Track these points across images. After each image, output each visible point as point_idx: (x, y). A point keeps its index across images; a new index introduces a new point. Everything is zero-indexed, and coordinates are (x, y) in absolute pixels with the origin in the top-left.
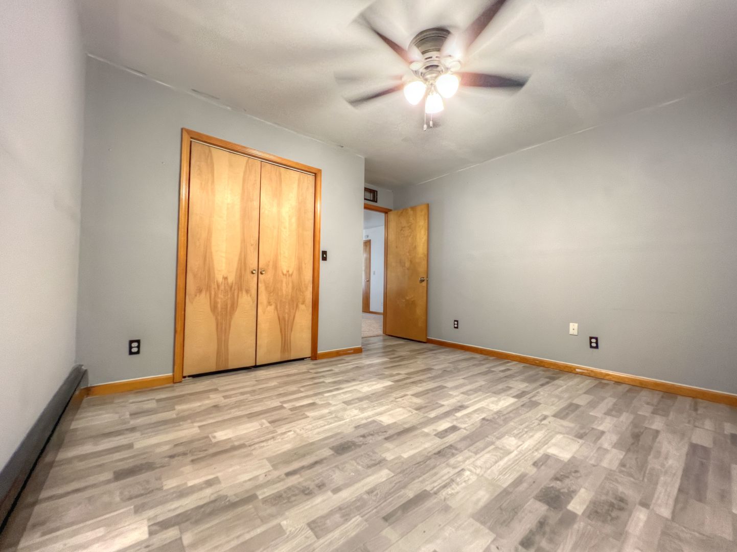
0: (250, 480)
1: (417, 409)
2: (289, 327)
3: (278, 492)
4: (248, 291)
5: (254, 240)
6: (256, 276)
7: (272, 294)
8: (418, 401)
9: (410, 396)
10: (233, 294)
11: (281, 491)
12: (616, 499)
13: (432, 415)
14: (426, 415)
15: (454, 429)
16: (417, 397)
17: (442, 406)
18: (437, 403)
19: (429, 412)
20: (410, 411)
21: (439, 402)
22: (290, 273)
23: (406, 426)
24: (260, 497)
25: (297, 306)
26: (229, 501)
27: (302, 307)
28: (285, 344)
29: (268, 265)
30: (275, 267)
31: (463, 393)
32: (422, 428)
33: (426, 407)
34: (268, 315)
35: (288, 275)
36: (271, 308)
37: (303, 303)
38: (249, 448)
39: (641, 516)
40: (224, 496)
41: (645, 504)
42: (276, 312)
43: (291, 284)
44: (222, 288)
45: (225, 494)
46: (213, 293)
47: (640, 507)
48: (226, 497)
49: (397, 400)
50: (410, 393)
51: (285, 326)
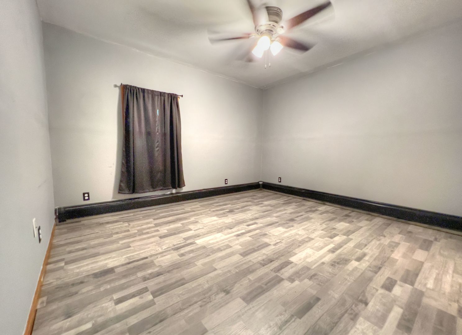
1: (266, 234)
8: (266, 240)
9: (271, 243)
13: (257, 231)
14: (261, 231)
15: (248, 225)
16: (266, 243)
17: (250, 236)
18: (253, 238)
19: (259, 232)
20: (270, 233)
21: (252, 239)
23: (270, 226)
31: (231, 247)
32: (264, 226)
33: (260, 236)
49: (279, 241)
50: (272, 247)
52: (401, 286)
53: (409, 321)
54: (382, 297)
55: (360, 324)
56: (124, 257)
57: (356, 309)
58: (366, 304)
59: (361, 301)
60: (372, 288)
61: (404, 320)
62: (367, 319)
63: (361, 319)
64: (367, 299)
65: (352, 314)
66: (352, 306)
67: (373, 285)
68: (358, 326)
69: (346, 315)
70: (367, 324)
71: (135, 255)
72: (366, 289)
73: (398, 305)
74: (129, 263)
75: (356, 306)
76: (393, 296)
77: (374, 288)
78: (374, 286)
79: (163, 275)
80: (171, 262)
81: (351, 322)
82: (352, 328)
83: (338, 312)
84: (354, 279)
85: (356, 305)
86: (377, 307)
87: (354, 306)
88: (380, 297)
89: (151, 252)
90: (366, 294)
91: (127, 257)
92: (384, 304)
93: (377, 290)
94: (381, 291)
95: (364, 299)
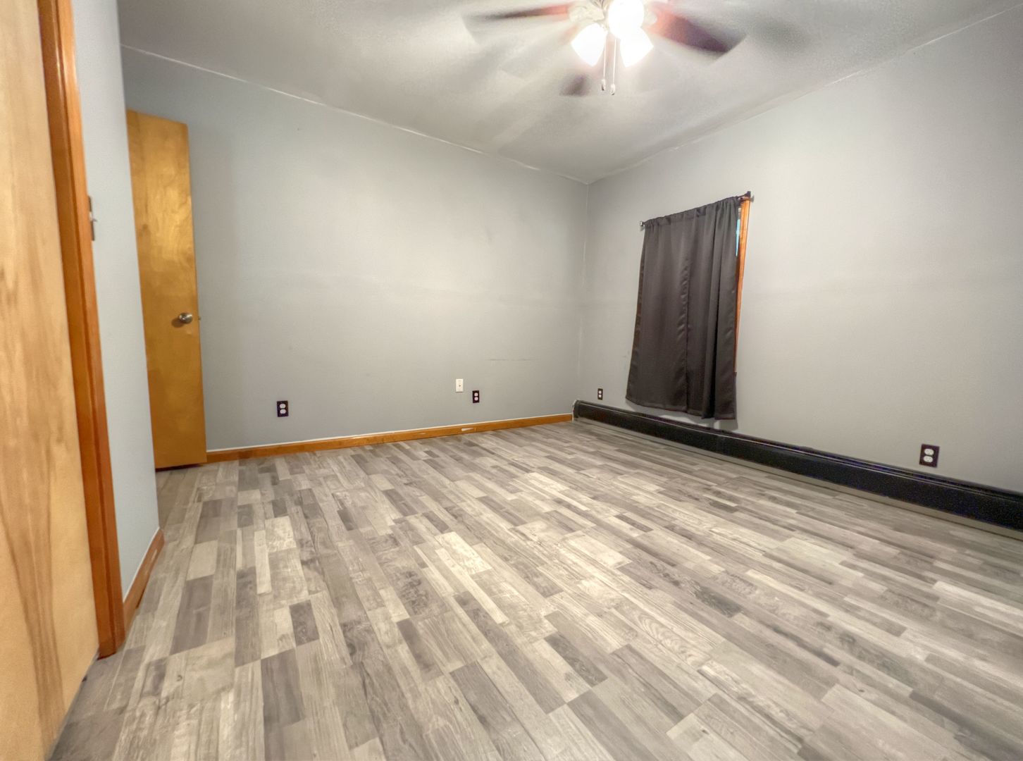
0: (893, 713)
3: (879, 670)
11: (875, 667)
24: (910, 690)
26: (960, 731)
38: (807, 739)
40: (960, 741)
45: (956, 743)
48: (957, 737)
52: (283, 637)
53: (245, 585)
54: (294, 587)
55: (291, 542)
57: (309, 549)
58: (303, 563)
59: (312, 561)
60: (318, 589)
61: (250, 582)
62: (289, 551)
63: (294, 546)
64: (309, 568)
65: (307, 543)
66: (315, 548)
67: (323, 595)
68: (291, 539)
69: (310, 538)
70: (285, 547)
72: (324, 581)
73: (268, 594)
75: (311, 551)
76: (284, 602)
77: (317, 592)
78: (319, 595)
81: (300, 538)
82: (294, 535)
83: (319, 536)
84: (354, 581)
85: (312, 553)
86: (289, 570)
87: (313, 550)
88: (298, 586)
90: (316, 573)
92: (285, 579)
93: (310, 592)
94: (304, 596)
95: (312, 565)
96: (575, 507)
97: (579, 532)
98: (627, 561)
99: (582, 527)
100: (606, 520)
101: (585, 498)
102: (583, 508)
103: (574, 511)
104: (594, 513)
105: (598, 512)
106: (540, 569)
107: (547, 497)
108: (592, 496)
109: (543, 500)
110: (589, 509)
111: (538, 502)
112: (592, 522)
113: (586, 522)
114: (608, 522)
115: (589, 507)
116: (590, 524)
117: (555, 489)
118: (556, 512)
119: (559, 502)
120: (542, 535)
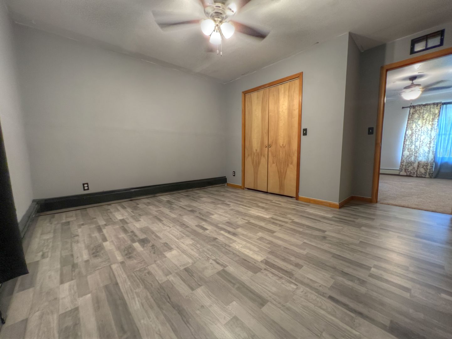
2: (284, 177)
4: (264, 156)
5: (266, 131)
6: (267, 148)
7: (275, 157)
10: (259, 157)
12: (132, 256)
22: (284, 145)
25: (288, 165)
27: (291, 166)
28: (281, 186)
29: (273, 143)
30: (276, 143)
34: (273, 168)
35: (283, 147)
36: (274, 165)
37: (292, 163)
39: (119, 258)
41: (122, 263)
42: (276, 167)
43: (284, 153)
44: (255, 154)
46: (252, 157)
47: (122, 260)
51: (282, 175)
56: (357, 333)
71: (336, 318)
74: (361, 314)
79: (342, 270)
80: (318, 271)
89: (314, 298)
91: (352, 328)
96: (226, 232)
97: (225, 222)
98: (210, 216)
99: (224, 224)
100: (213, 227)
101: (221, 238)
102: (222, 232)
103: (227, 230)
104: (218, 230)
105: (216, 231)
106: (235, 213)
107: (241, 236)
108: (217, 240)
109: (243, 235)
110: (220, 232)
111: (245, 233)
112: (219, 226)
113: (222, 226)
114: (212, 227)
115: (220, 233)
116: (220, 225)
117: (239, 243)
118: (235, 229)
119: (234, 234)
120: (237, 220)
